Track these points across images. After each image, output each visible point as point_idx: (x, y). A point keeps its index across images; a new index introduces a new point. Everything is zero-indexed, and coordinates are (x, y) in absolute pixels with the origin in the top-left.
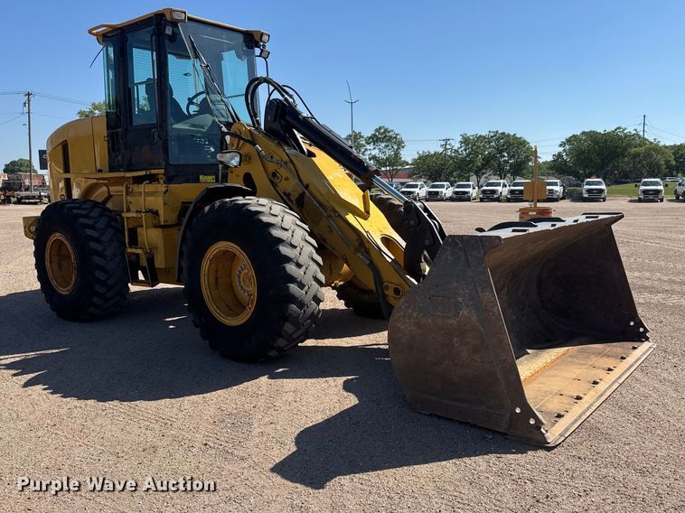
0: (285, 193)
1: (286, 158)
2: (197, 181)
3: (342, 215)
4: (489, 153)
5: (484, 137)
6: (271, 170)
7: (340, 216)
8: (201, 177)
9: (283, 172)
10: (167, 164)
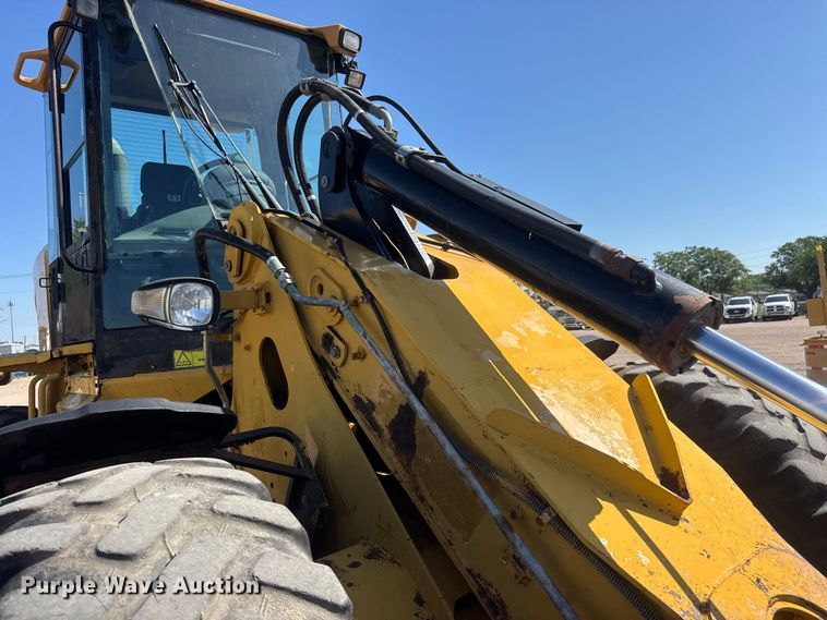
0: (357, 400)
1: (354, 291)
2: (168, 365)
3: (573, 520)
4: (689, 270)
5: (681, 254)
6: (320, 329)
7: (560, 523)
8: (177, 354)
9: (351, 334)
10: (100, 328)
